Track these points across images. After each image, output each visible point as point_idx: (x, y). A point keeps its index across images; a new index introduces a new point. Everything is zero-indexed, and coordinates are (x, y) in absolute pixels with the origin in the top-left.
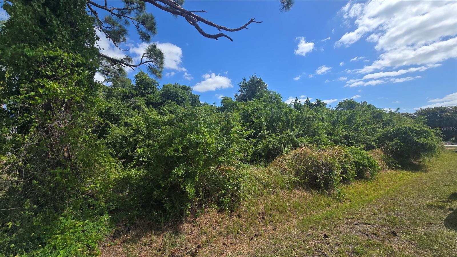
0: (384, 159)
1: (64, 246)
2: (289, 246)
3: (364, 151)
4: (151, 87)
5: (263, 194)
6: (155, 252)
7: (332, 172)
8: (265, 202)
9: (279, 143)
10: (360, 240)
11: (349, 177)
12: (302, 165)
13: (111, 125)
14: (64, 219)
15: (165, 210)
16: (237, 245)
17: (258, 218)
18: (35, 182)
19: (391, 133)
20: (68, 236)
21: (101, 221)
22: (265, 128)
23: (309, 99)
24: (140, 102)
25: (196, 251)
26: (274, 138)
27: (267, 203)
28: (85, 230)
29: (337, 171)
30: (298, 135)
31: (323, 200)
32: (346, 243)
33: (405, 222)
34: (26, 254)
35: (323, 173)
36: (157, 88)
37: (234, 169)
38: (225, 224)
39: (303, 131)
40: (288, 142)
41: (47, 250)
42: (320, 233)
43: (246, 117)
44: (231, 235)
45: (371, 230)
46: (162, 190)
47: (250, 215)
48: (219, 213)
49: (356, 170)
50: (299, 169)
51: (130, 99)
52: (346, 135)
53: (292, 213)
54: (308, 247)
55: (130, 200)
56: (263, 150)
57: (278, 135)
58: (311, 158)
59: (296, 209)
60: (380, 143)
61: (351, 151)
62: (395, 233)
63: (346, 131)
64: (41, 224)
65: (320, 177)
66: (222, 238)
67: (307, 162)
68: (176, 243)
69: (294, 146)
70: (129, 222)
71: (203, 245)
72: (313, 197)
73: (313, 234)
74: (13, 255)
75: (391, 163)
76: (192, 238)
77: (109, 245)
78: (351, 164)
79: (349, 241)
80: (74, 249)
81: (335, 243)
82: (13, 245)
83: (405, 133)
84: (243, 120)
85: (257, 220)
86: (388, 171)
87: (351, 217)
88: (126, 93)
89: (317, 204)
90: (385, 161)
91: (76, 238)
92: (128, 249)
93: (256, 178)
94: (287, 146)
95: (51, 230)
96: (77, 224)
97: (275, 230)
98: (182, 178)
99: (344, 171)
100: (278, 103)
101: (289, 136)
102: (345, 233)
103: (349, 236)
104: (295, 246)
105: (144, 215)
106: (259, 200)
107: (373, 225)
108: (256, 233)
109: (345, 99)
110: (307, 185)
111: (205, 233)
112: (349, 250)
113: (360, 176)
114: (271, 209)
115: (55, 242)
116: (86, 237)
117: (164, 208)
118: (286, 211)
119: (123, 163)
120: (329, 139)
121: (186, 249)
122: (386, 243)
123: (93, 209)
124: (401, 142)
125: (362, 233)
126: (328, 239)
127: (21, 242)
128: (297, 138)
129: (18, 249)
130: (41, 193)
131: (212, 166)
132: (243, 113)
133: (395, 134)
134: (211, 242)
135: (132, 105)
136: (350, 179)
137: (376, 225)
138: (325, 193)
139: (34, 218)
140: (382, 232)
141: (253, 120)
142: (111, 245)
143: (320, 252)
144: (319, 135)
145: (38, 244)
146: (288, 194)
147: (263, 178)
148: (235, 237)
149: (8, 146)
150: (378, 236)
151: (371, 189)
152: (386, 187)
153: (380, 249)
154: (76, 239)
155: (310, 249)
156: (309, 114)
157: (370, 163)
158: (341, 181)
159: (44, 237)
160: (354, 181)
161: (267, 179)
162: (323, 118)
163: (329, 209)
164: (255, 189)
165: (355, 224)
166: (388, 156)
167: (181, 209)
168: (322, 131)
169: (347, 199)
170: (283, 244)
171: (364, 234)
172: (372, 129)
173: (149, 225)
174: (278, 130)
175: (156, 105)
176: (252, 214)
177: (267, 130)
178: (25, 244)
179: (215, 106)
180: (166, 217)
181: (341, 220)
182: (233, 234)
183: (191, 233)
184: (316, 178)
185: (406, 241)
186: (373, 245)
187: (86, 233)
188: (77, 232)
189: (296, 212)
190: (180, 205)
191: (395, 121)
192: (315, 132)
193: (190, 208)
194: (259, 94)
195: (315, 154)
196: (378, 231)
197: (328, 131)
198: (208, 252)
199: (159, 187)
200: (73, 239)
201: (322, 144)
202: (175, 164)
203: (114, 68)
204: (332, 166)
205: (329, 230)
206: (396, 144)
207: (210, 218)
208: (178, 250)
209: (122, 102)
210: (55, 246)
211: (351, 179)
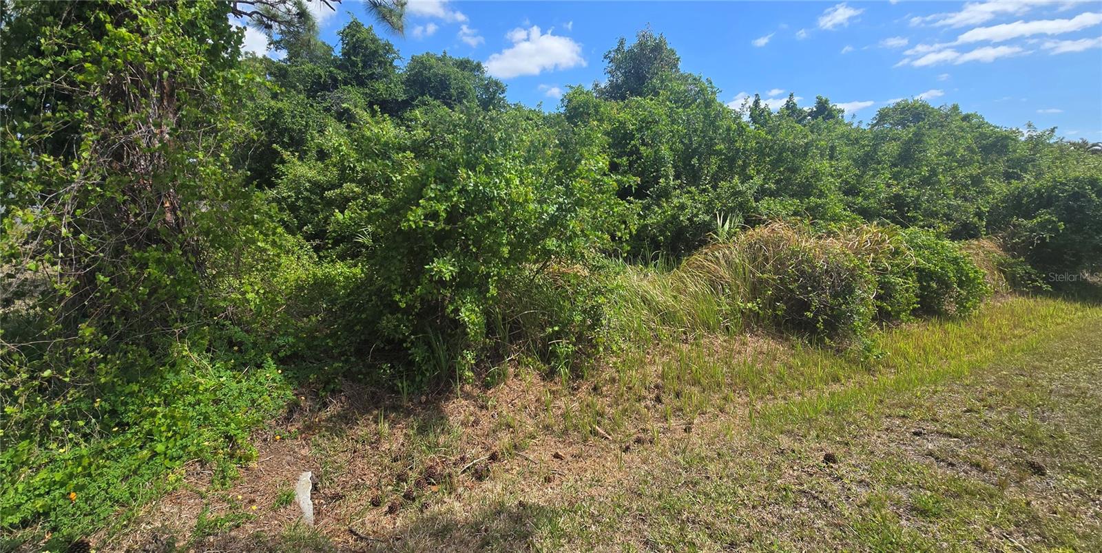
0: (1002, 265)
1: (170, 435)
2: (727, 476)
3: (947, 242)
4: (380, 63)
5: (660, 340)
6: (386, 461)
7: (851, 292)
8: (666, 359)
9: (707, 212)
10: (932, 476)
11: (897, 308)
12: (770, 271)
13: (286, 155)
14: (169, 372)
15: (411, 363)
16: (588, 462)
17: (645, 398)
18: (102, 278)
19: (1030, 195)
20: (181, 411)
21: (257, 380)
22: (672, 172)
23: (796, 99)
24: (353, 99)
25: (486, 466)
26: (694, 199)
27: (669, 362)
28: (221, 400)
29: (867, 293)
30: (761, 193)
31: (819, 363)
32: (890, 481)
33: (1069, 438)
34: (86, 446)
35: (826, 296)
36: (394, 64)
37: (586, 272)
38: (559, 408)
39: (777, 182)
40: (732, 210)
41: (133, 440)
42: (813, 449)
43: (620, 140)
44: (574, 435)
45: (962, 452)
46: (400, 316)
47: (625, 389)
48: (544, 380)
49: (918, 291)
50: (760, 281)
51: (329, 91)
52: (897, 196)
53: (734, 391)
54: (779, 481)
55: (327, 336)
56: (662, 228)
57: (704, 190)
58: (794, 254)
59: (746, 382)
60: (996, 221)
61: (910, 241)
62: (1040, 467)
63: (898, 185)
64: (115, 380)
65: (816, 303)
66: (551, 440)
67: (782, 264)
68: (438, 444)
69: (747, 221)
70: (324, 387)
71: (503, 453)
72: (792, 355)
73: (793, 451)
74: (56, 445)
75: (1021, 277)
76: (477, 435)
77: (278, 437)
78: (905, 275)
79: (900, 477)
80: (195, 441)
81: (859, 478)
82: (56, 423)
83: (1075, 196)
84: (612, 150)
85: (643, 404)
86: (1010, 299)
87: (902, 414)
88: (321, 77)
89: (802, 374)
90: (1004, 273)
91: (198, 417)
92: (324, 449)
93: (644, 300)
94: (731, 221)
95: (141, 394)
96: (201, 384)
97: (687, 430)
98: (451, 287)
99: (886, 291)
100: (708, 104)
101: (737, 194)
102: (885, 453)
103: (898, 464)
104: (745, 477)
105: (361, 374)
106: (648, 353)
107: (969, 440)
108: (639, 435)
109: (899, 100)
110: (778, 324)
111: (509, 426)
112: (899, 501)
113: (928, 308)
114: (678, 377)
115: (150, 423)
116: (223, 416)
117: (410, 358)
118: (719, 385)
119: (317, 249)
120: (849, 206)
121: (463, 459)
122: (1012, 492)
123: (240, 351)
124: (1059, 221)
125: (937, 458)
126: (836, 466)
127: (73, 418)
128: (757, 200)
129: (68, 434)
130: (116, 307)
131: (527, 260)
132: (614, 129)
133: (1044, 200)
134: (524, 449)
135: (335, 108)
136: (899, 313)
137: (978, 441)
138: (825, 347)
139: (102, 365)
140: (999, 460)
141: (638, 149)
142: (282, 439)
143: (814, 498)
144: (821, 195)
145: (113, 425)
146: (725, 344)
147: (660, 299)
148: (585, 441)
149: (30, 186)
150: (985, 471)
151: (958, 344)
152: (1003, 340)
153: (993, 507)
154: (199, 419)
155: (785, 490)
156: (795, 135)
157: (962, 275)
158: (874, 319)
159: (126, 411)
160: (909, 320)
161: (671, 302)
162: (833, 149)
163: (836, 387)
164: (640, 326)
165: (916, 434)
166: (1013, 256)
167: (450, 363)
168: (829, 183)
169: (888, 366)
170: (711, 467)
171: (943, 461)
172: (971, 176)
173: (373, 398)
174: (705, 179)
175: (393, 109)
176: (630, 388)
177: (677, 177)
178: (81, 423)
179: (539, 111)
180: (413, 381)
181: (872, 419)
182: (578, 432)
183: (474, 422)
184: (806, 306)
185: (1076, 492)
186: (972, 494)
187: (223, 406)
188: (202, 404)
189: (745, 388)
190: (449, 355)
191: (1044, 163)
192: (810, 185)
193: (473, 362)
194: (656, 81)
195: (808, 243)
196: (985, 457)
197: (847, 183)
198: (515, 472)
199: (394, 308)
200: (192, 418)
201: (827, 220)
202: (431, 253)
203: (289, 11)
204: (852, 276)
205: (839, 443)
206: (1042, 226)
207: (523, 391)
208: (443, 462)
209: (308, 98)
210: (150, 433)
211: (903, 315)
